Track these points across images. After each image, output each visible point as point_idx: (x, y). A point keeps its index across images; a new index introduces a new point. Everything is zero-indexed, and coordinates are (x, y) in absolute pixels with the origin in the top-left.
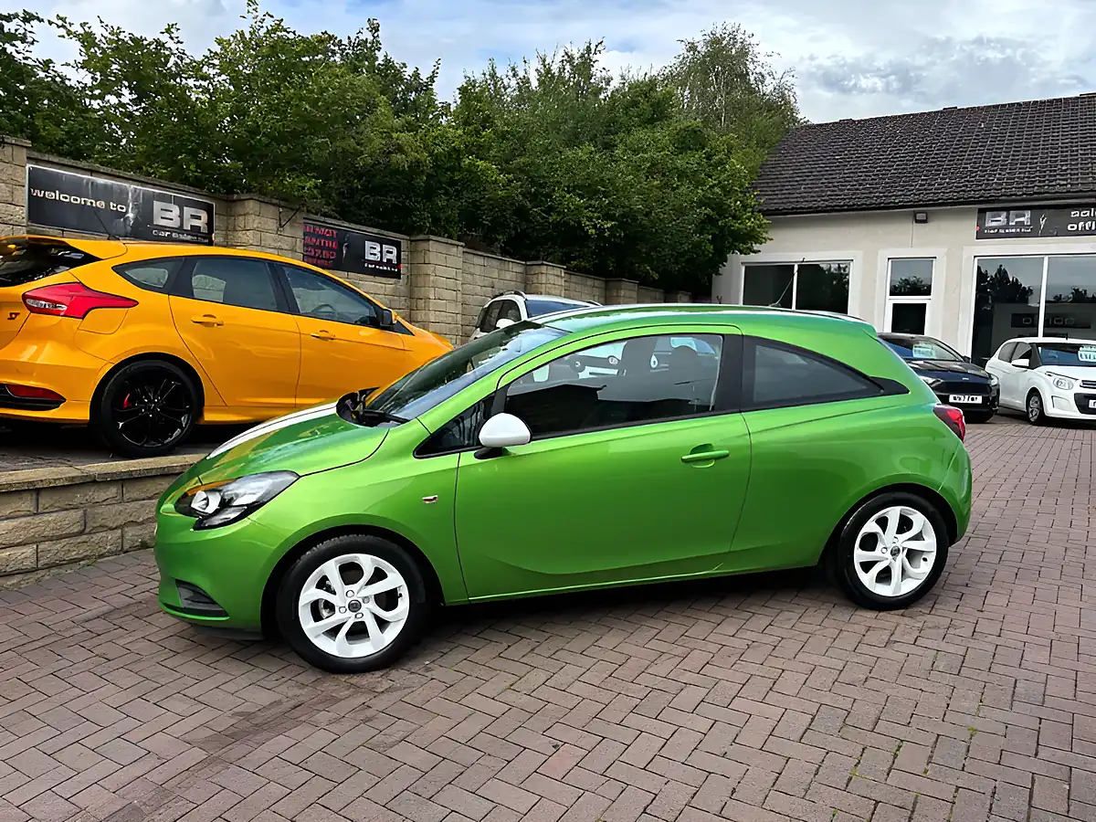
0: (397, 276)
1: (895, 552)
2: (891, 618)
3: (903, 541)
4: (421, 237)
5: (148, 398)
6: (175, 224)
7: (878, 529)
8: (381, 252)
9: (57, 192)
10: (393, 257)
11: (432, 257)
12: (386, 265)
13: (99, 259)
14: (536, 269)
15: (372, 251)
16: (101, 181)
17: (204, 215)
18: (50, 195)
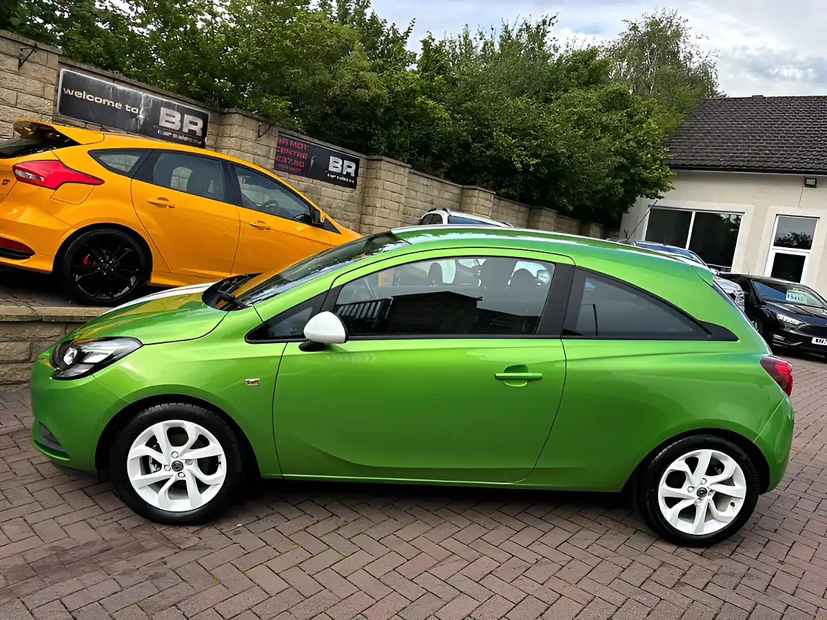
0: (354, 186)
1: (702, 493)
2: (688, 556)
3: (712, 483)
4: (376, 157)
5: (104, 259)
6: (176, 126)
7: (686, 468)
8: (342, 166)
9: (84, 92)
10: (352, 171)
11: (383, 174)
12: (345, 176)
13: (80, 144)
14: (470, 192)
15: (335, 165)
16: (120, 87)
17: (200, 123)
18: (78, 94)
